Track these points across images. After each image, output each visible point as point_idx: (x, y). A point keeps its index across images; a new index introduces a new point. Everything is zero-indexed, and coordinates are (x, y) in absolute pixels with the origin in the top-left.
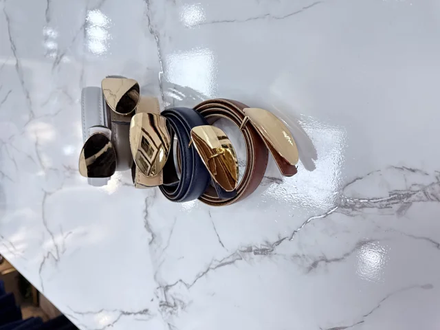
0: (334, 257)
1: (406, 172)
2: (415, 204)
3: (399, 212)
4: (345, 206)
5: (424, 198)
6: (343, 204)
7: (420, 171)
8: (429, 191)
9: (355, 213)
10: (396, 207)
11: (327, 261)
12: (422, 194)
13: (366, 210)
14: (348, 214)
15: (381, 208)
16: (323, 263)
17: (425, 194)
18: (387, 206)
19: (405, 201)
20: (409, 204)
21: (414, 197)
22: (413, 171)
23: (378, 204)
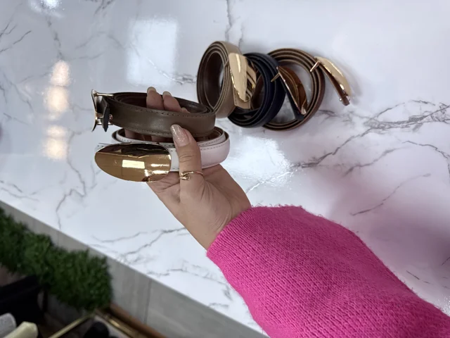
0: (366, 163)
1: (421, 104)
2: (425, 124)
3: (414, 130)
4: (378, 128)
5: (431, 119)
6: (376, 126)
7: (430, 103)
8: (434, 115)
9: (384, 132)
10: (413, 126)
11: (361, 166)
12: (430, 117)
13: (392, 129)
14: (380, 133)
15: (403, 128)
16: (358, 168)
17: (432, 117)
18: (406, 126)
19: (419, 122)
20: (422, 124)
21: (425, 119)
22: (426, 103)
23: (400, 125)
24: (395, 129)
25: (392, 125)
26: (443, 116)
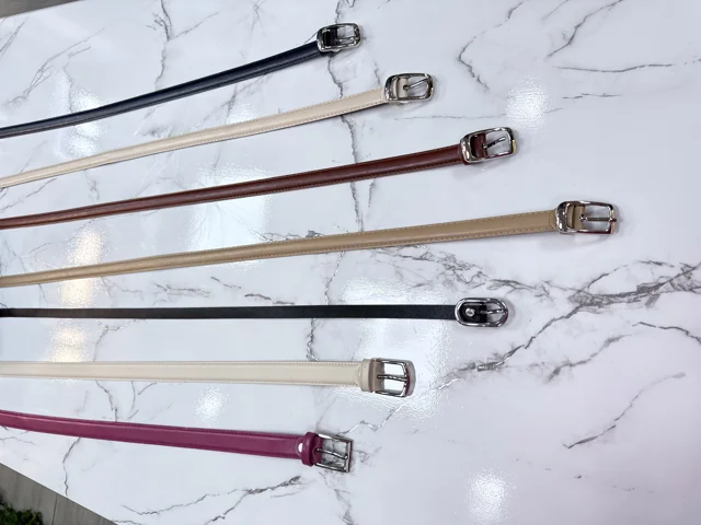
0: (579, 360)
1: (652, 265)
2: (663, 295)
3: (647, 305)
4: (591, 304)
5: (672, 288)
6: (588, 301)
7: (666, 264)
8: (675, 282)
9: (602, 310)
11: (571, 365)
12: (669, 285)
13: (613, 306)
14: (594, 312)
15: (629, 302)
16: (567, 368)
17: (673, 285)
18: (635, 300)
19: (653, 293)
20: (658, 295)
21: (661, 288)
22: (659, 264)
23: (626, 299)
24: (618, 305)
25: (612, 299)
26: (689, 283)
